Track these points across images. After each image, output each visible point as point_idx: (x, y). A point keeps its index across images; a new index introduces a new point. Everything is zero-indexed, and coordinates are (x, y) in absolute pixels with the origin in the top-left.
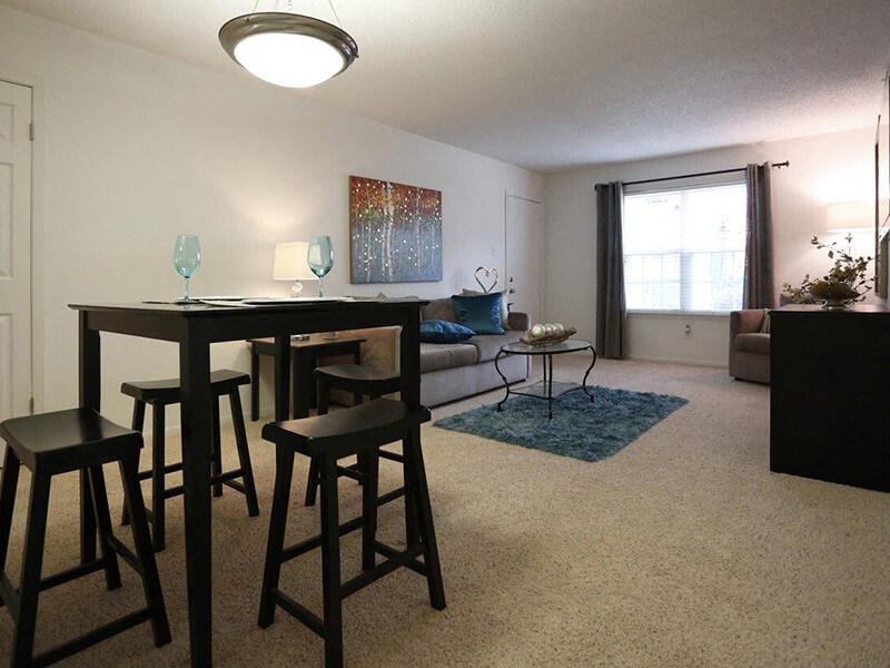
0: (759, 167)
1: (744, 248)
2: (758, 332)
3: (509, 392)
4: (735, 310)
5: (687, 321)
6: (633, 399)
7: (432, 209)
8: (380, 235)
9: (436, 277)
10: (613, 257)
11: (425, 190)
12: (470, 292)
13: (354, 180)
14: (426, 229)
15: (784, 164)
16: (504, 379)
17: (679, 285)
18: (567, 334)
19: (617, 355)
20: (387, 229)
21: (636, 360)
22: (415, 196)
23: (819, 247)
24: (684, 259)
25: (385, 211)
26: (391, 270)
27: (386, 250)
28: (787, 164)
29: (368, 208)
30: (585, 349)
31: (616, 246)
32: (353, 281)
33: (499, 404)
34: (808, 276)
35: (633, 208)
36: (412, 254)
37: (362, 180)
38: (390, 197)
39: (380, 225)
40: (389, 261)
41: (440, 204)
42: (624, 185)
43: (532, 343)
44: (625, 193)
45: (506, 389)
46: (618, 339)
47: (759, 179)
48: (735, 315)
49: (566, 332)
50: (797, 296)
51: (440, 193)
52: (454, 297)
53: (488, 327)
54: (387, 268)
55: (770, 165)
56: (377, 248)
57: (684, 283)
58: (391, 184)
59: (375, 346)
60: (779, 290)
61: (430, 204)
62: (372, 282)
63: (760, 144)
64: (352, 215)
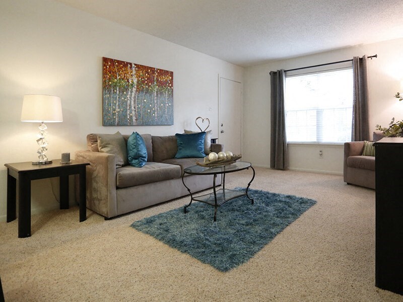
0: (360, 59)
1: (352, 106)
2: (361, 155)
3: (192, 199)
4: (347, 141)
5: (320, 148)
6: (280, 201)
7: (166, 82)
8: (126, 95)
9: (169, 122)
10: (280, 112)
11: (160, 70)
12: (188, 132)
13: (105, 60)
14: (161, 93)
15: (374, 56)
16: (189, 190)
17: (315, 127)
18: (234, 159)
19: (282, 168)
20: (132, 92)
21: (293, 170)
22: (154, 73)
23: (400, 100)
24: (319, 112)
25: (130, 81)
26: (134, 118)
27: (130, 105)
28: (376, 56)
29: (116, 78)
30: (247, 168)
31: (281, 106)
32: (105, 124)
33: (186, 207)
34: (393, 119)
35: (290, 85)
36: (151, 109)
37: (112, 61)
38: (134, 72)
39: (127, 90)
40: (133, 112)
41: (172, 79)
42: (285, 71)
43: (207, 165)
44: (286, 76)
45: (190, 197)
46: (282, 159)
47: (360, 65)
48: (347, 145)
49: (232, 157)
50: (387, 133)
51: (172, 73)
52: (177, 135)
53: (195, 153)
54: (131, 117)
55: (366, 57)
56: (123, 104)
57: (318, 127)
58: (135, 65)
59: (98, 168)
60: (373, 129)
61: (164, 79)
62: (118, 125)
63: (360, 46)
64: (104, 82)
